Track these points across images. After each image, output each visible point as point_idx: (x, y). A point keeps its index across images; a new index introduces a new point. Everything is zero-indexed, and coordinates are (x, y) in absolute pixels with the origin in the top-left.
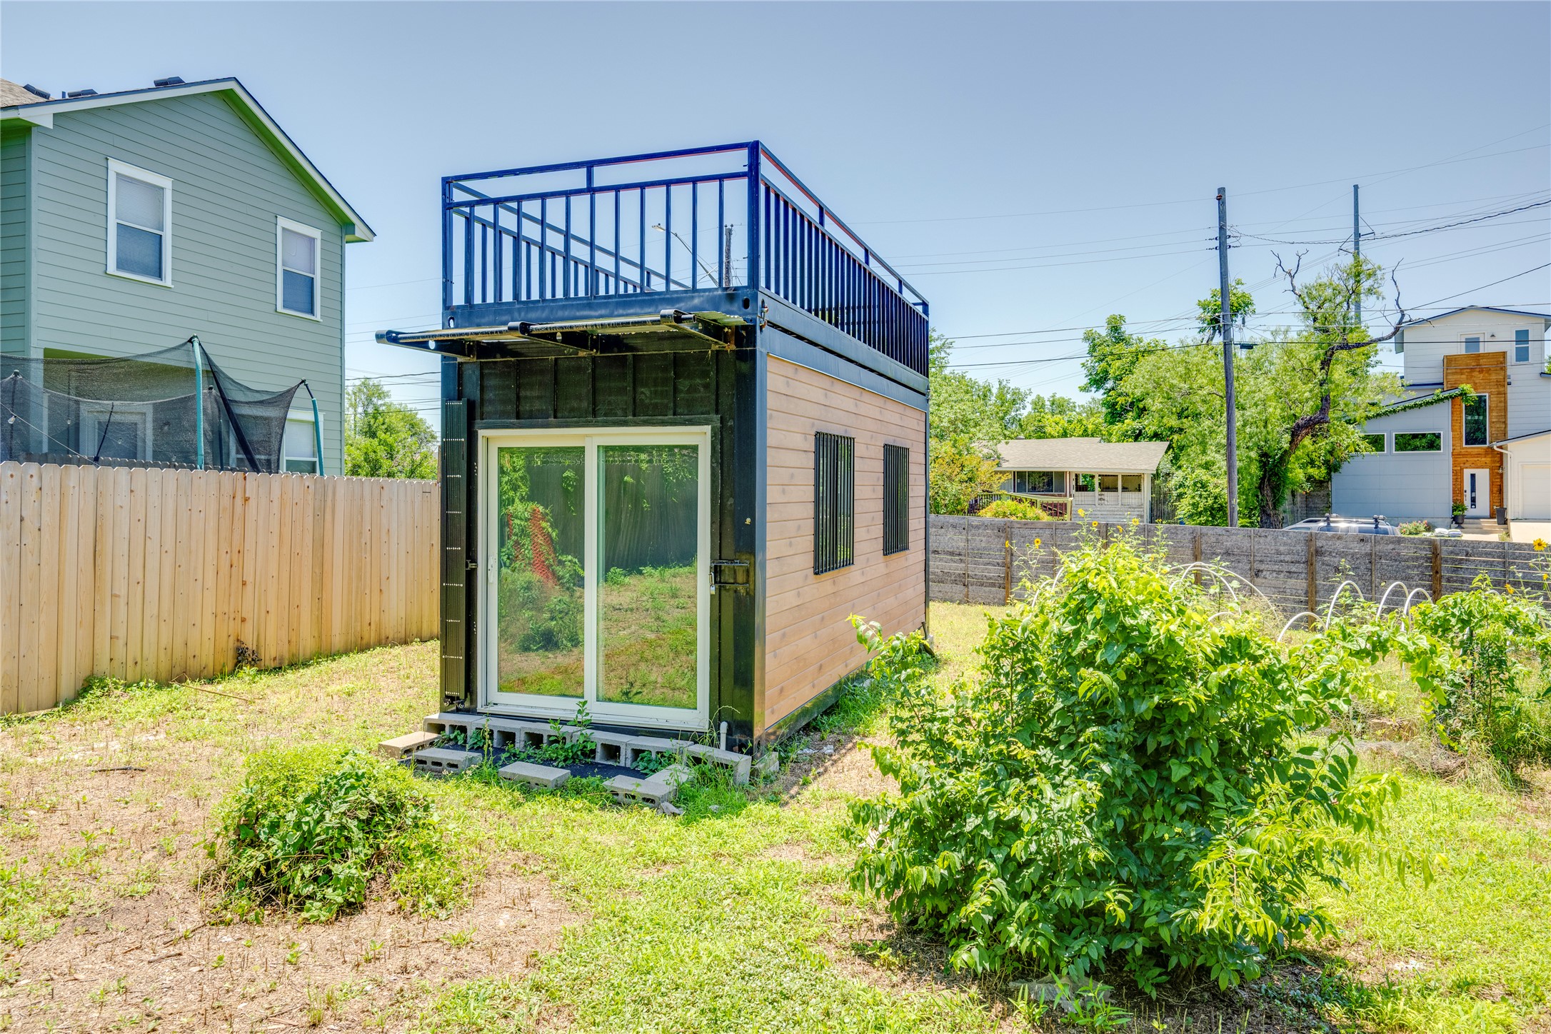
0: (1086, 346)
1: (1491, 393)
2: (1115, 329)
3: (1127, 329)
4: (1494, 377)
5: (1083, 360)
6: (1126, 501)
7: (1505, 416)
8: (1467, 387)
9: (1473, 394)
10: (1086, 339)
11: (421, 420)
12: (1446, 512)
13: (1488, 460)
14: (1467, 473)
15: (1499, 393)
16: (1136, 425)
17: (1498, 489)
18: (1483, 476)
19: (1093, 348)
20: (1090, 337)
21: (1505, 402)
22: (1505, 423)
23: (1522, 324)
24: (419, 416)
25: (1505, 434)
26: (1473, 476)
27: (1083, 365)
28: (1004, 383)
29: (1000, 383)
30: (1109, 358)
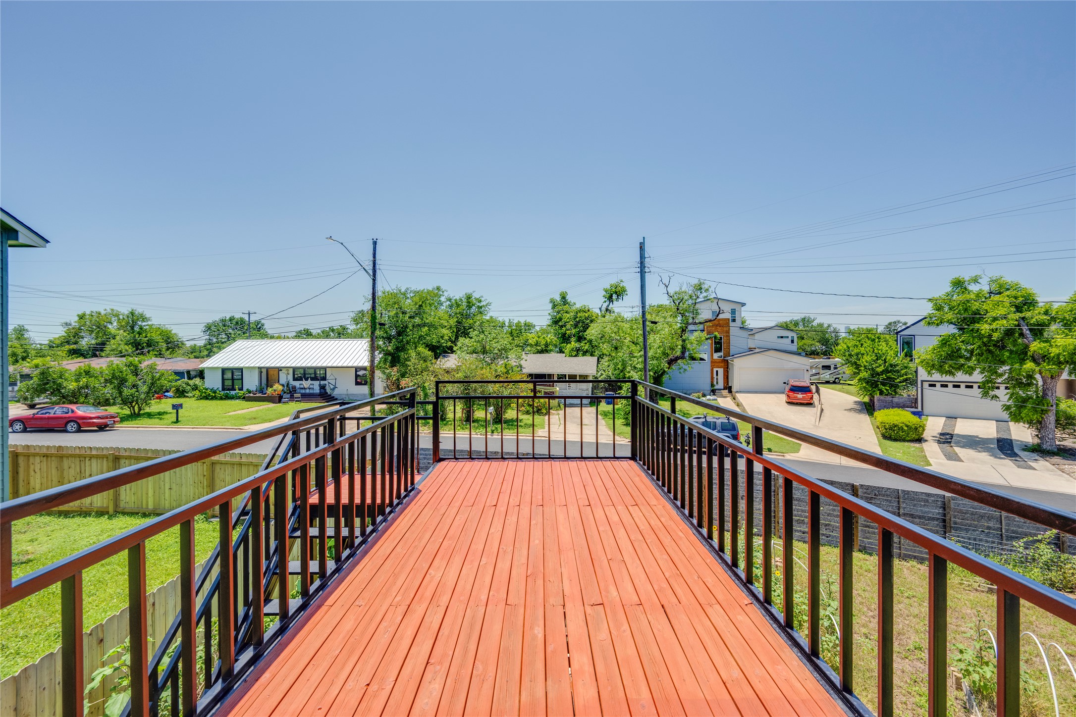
0: (551, 305)
1: (724, 336)
2: (564, 298)
3: (569, 298)
4: (725, 329)
5: (549, 312)
6: (581, 387)
7: (729, 346)
8: (716, 333)
9: (718, 336)
10: (551, 302)
11: (175, 334)
12: (708, 387)
13: (723, 364)
14: (715, 370)
15: (727, 336)
16: (577, 345)
17: (727, 377)
18: (721, 371)
19: (554, 306)
20: (552, 301)
21: (729, 340)
22: (729, 349)
23: (733, 306)
24: (173, 332)
25: (729, 354)
26: (717, 371)
27: (549, 314)
28: (511, 321)
29: (510, 320)
30: (562, 312)
